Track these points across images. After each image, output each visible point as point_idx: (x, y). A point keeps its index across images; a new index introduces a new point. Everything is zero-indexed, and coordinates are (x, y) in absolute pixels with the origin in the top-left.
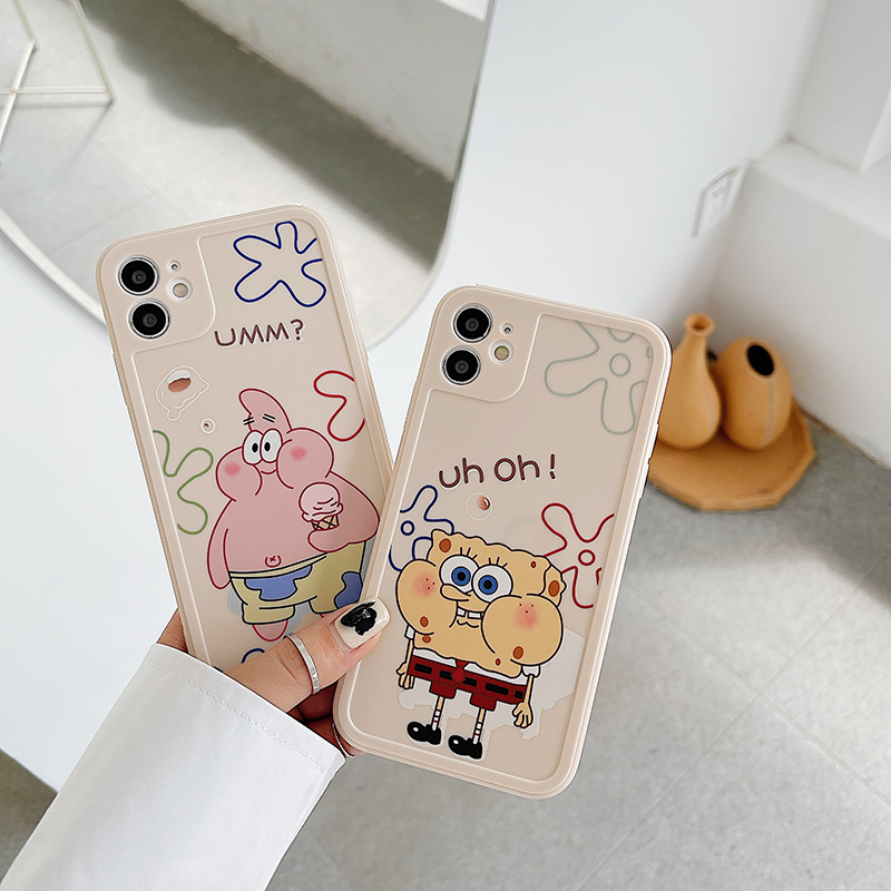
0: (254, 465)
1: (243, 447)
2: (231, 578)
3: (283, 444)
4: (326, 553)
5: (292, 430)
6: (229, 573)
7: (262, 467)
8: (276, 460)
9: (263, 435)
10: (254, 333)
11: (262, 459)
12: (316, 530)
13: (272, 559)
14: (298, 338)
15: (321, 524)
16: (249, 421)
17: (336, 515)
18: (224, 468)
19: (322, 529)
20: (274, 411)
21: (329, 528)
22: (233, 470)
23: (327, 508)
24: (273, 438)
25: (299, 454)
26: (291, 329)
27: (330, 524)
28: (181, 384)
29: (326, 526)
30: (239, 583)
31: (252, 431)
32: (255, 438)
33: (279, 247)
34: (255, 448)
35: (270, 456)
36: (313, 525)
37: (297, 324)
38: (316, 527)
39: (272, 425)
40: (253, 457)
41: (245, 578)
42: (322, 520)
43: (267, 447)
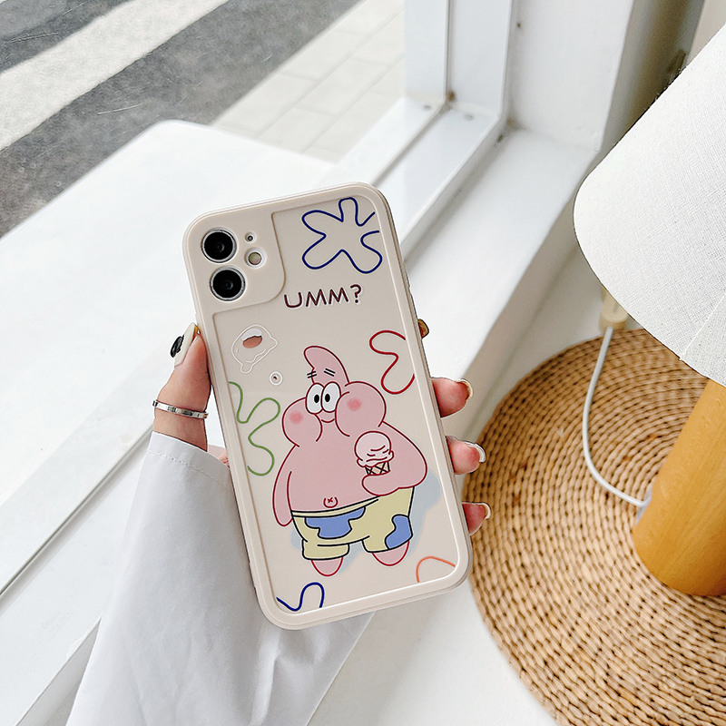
0: (315, 414)
1: (306, 398)
2: (293, 516)
3: (341, 396)
4: (378, 496)
5: (349, 383)
6: (292, 511)
7: (323, 416)
8: (335, 411)
9: (324, 388)
10: (318, 297)
11: (323, 409)
12: (369, 475)
13: (330, 501)
14: (357, 301)
15: (374, 470)
16: (312, 375)
17: (388, 462)
18: (288, 416)
19: (375, 474)
20: (335, 367)
21: (381, 474)
22: (297, 418)
23: (379, 455)
24: (332, 390)
25: (355, 405)
26: (350, 293)
27: (382, 469)
28: (254, 341)
29: (378, 471)
30: (300, 522)
31: (314, 384)
32: (317, 390)
33: (342, 220)
34: (317, 399)
35: (330, 406)
36: (367, 470)
37: (356, 289)
38: (370, 472)
39: (331, 379)
40: (315, 407)
41: (305, 517)
42: (375, 466)
43: (328, 398)
